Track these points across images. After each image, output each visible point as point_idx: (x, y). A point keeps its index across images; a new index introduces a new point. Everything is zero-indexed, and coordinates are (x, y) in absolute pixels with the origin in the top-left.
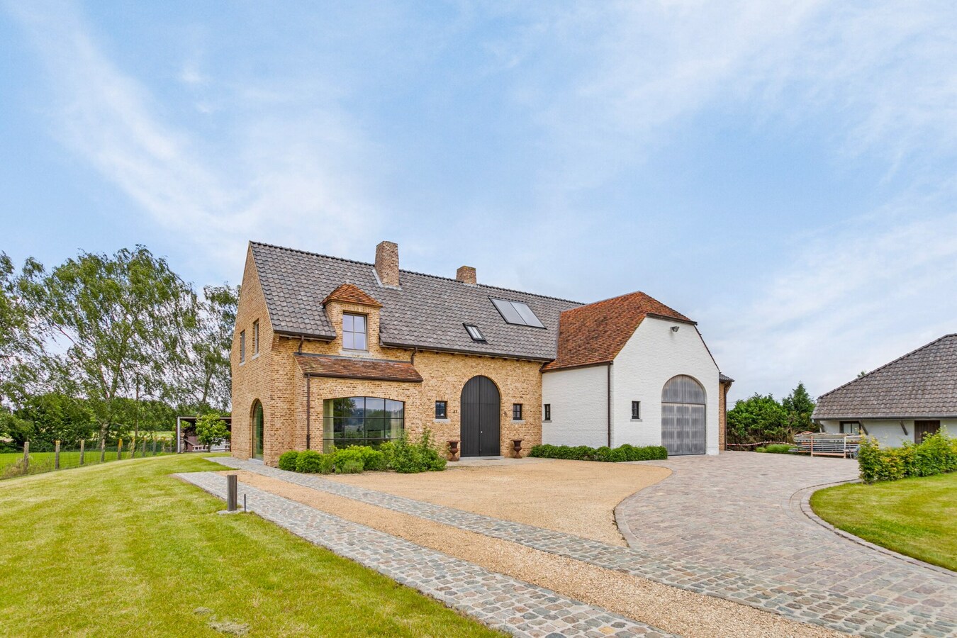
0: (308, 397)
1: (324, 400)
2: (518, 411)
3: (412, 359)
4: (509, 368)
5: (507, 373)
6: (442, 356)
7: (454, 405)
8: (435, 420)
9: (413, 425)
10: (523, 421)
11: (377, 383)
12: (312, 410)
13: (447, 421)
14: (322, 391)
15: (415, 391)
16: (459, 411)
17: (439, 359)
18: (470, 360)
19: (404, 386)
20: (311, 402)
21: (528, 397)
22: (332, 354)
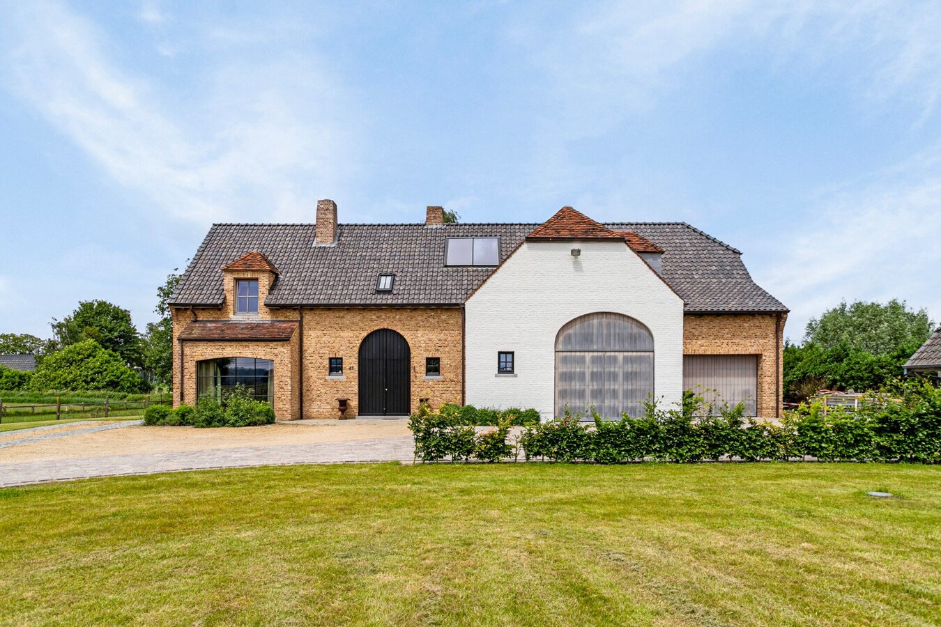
0: (182, 359)
1: (197, 362)
2: (433, 365)
3: (302, 317)
4: (420, 318)
5: (417, 324)
6: (336, 312)
7: (350, 361)
8: (327, 377)
9: (281, 383)
10: (440, 378)
11: (245, 343)
12: (186, 371)
13: (343, 378)
14: (194, 354)
15: (283, 350)
16: (356, 368)
17: (331, 314)
18: (369, 314)
19: (271, 345)
20: (185, 364)
21: (447, 349)
22: (224, 319)
